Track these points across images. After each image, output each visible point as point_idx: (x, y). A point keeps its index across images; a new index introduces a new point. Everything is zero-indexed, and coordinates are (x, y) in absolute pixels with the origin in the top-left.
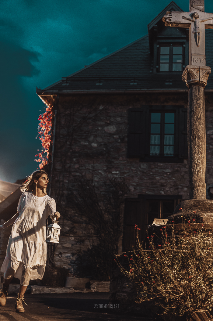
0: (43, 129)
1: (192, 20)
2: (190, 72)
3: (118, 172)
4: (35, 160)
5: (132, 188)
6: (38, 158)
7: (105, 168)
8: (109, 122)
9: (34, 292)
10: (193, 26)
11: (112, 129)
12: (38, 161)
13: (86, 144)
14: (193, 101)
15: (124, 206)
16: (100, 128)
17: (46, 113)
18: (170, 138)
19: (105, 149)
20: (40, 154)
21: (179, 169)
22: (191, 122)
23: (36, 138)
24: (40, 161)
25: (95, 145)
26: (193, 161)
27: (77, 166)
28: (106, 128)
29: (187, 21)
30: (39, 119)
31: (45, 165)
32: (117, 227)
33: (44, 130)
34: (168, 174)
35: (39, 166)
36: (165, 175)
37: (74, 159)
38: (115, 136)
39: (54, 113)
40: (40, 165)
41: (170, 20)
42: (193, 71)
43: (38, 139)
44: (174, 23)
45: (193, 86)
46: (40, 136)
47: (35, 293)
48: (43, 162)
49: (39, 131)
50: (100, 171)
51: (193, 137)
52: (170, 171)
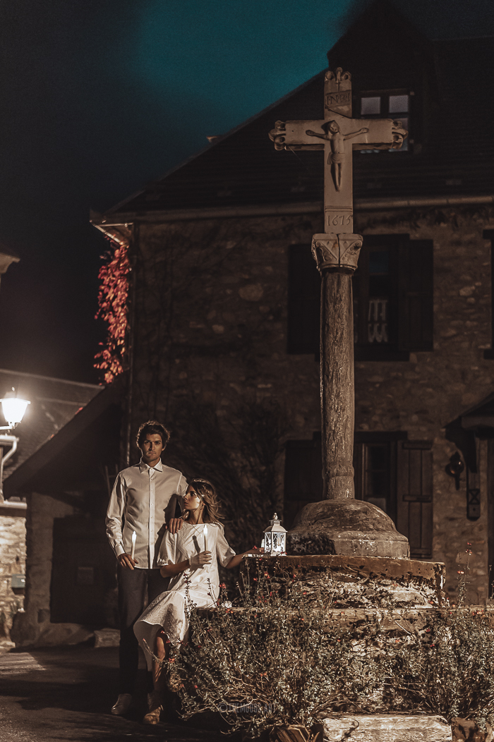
0: (109, 298)
1: (325, 137)
2: (320, 246)
3: (269, 386)
4: (95, 366)
5: (300, 420)
6: (101, 360)
7: (243, 378)
8: (247, 277)
9: (101, 643)
10: (327, 150)
11: (254, 292)
12: (102, 367)
13: (199, 326)
14: (328, 304)
15: (284, 458)
16: (229, 292)
17: (114, 262)
18: (380, 305)
19: (240, 336)
20: (106, 352)
21: (400, 374)
22: (324, 346)
23: (96, 317)
24: (106, 366)
25: (219, 328)
26: (327, 425)
27: (183, 376)
28: (241, 291)
29: (316, 140)
30: (102, 276)
31: (117, 374)
32: (270, 504)
33: (111, 298)
34: (378, 385)
35: (104, 377)
36: (371, 389)
37: (177, 361)
38: (261, 308)
39: (131, 261)
40: (107, 375)
41: (284, 139)
42: (325, 245)
43: (100, 319)
44: (291, 145)
45: (327, 273)
46: (104, 312)
47: (103, 645)
48: (112, 369)
49: (102, 302)
50: (232, 385)
51: (328, 377)
52: (381, 379)
